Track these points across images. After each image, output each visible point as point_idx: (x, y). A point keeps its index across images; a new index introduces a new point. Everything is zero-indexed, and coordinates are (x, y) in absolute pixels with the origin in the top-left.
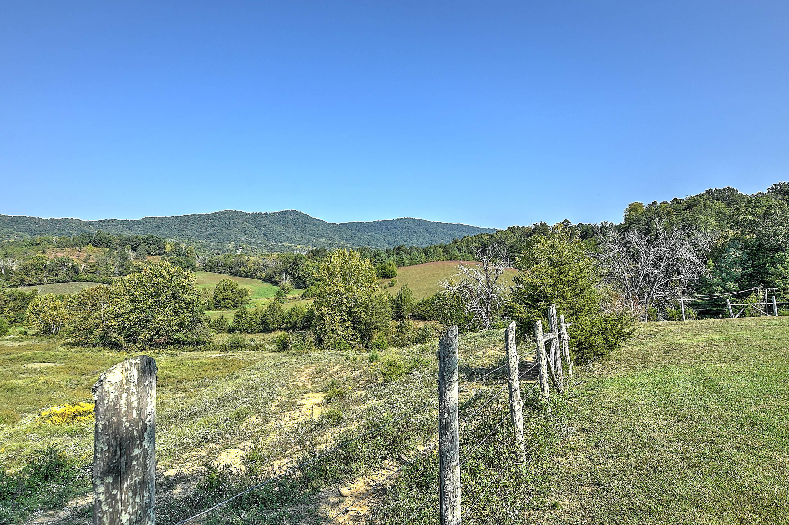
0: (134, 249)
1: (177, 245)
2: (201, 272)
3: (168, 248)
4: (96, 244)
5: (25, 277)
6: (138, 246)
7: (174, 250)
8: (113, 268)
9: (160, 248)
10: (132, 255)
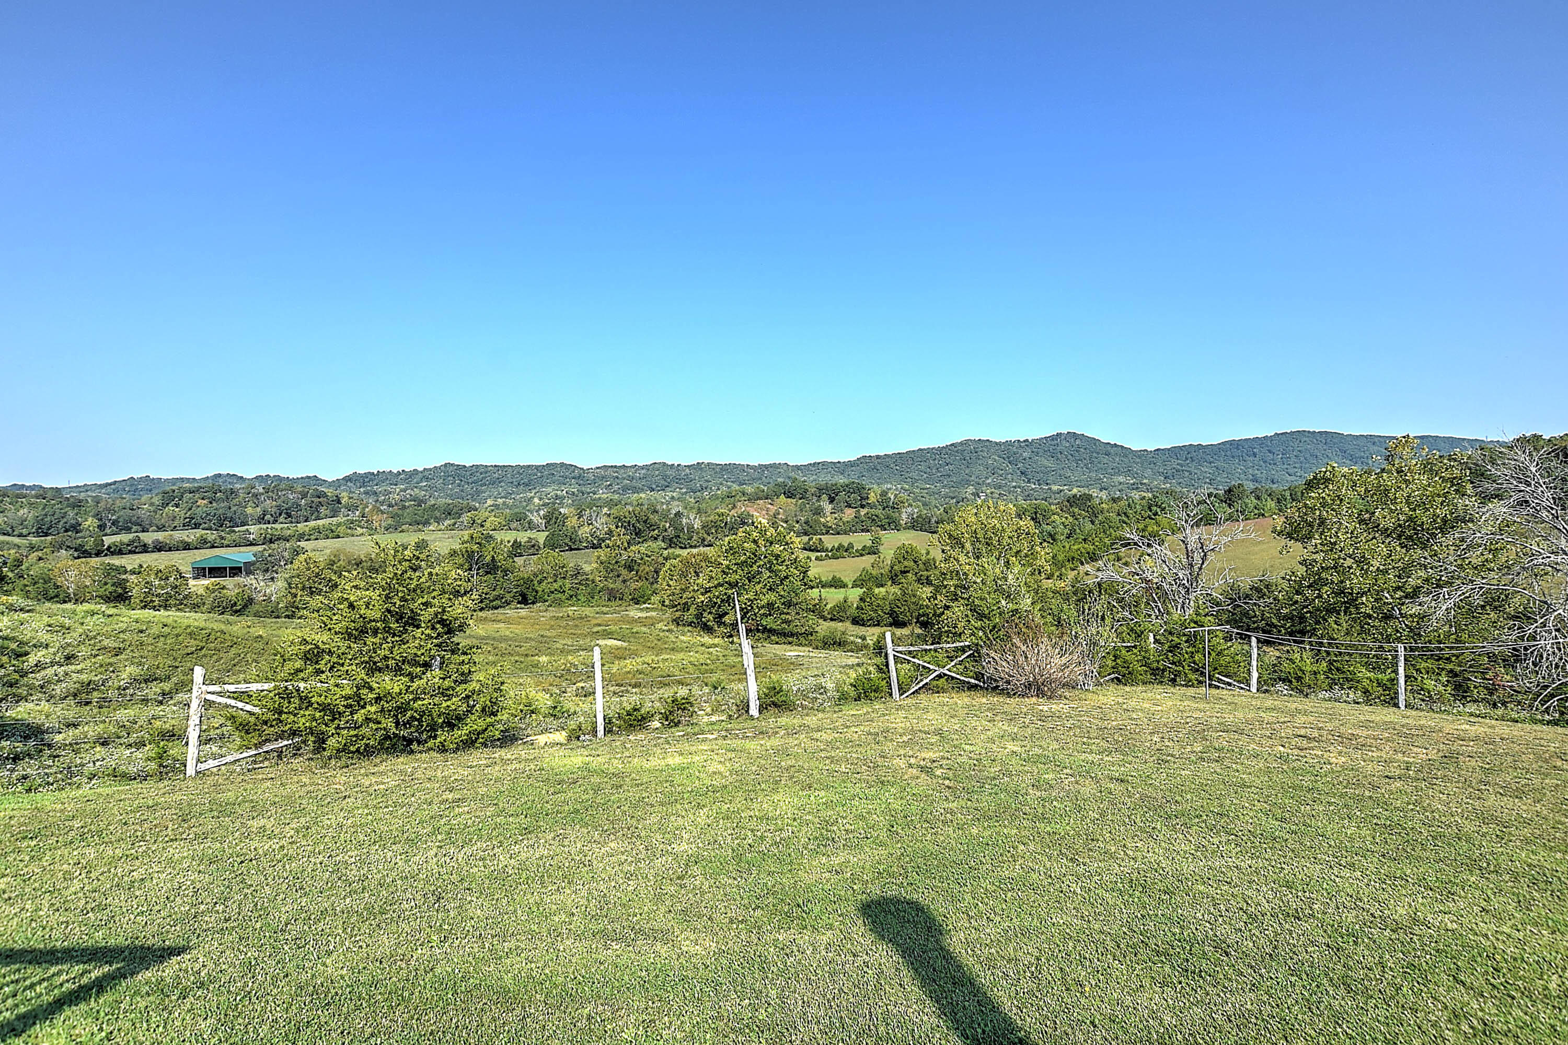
0: (832, 500)
1: (884, 494)
2: (907, 531)
3: (872, 498)
4: (790, 495)
5: (705, 536)
6: (837, 495)
7: (880, 500)
8: (797, 525)
9: (862, 498)
10: (828, 507)
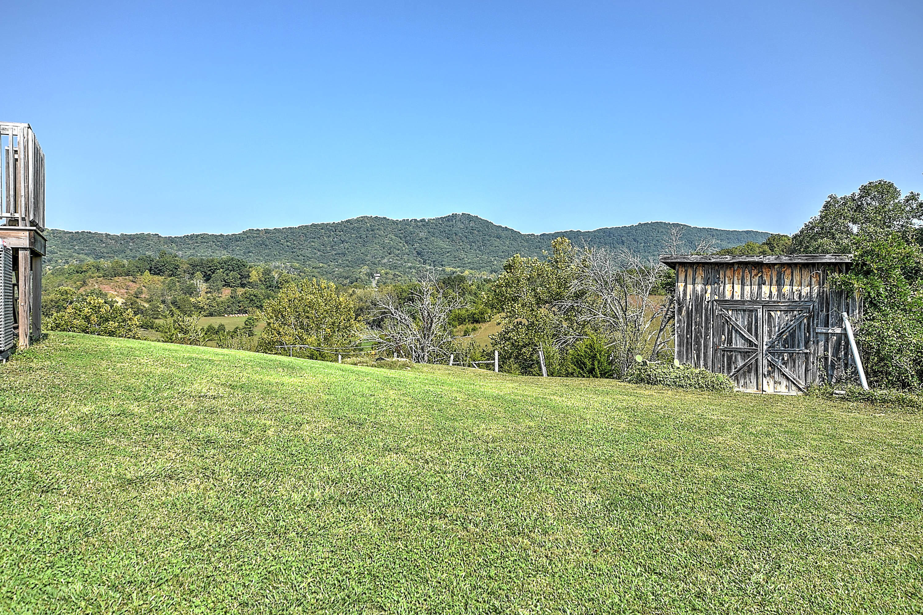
0: (207, 278)
3: (254, 276)
4: (156, 271)
6: (213, 273)
7: (263, 279)
8: (162, 306)
9: (242, 277)
10: (202, 286)
